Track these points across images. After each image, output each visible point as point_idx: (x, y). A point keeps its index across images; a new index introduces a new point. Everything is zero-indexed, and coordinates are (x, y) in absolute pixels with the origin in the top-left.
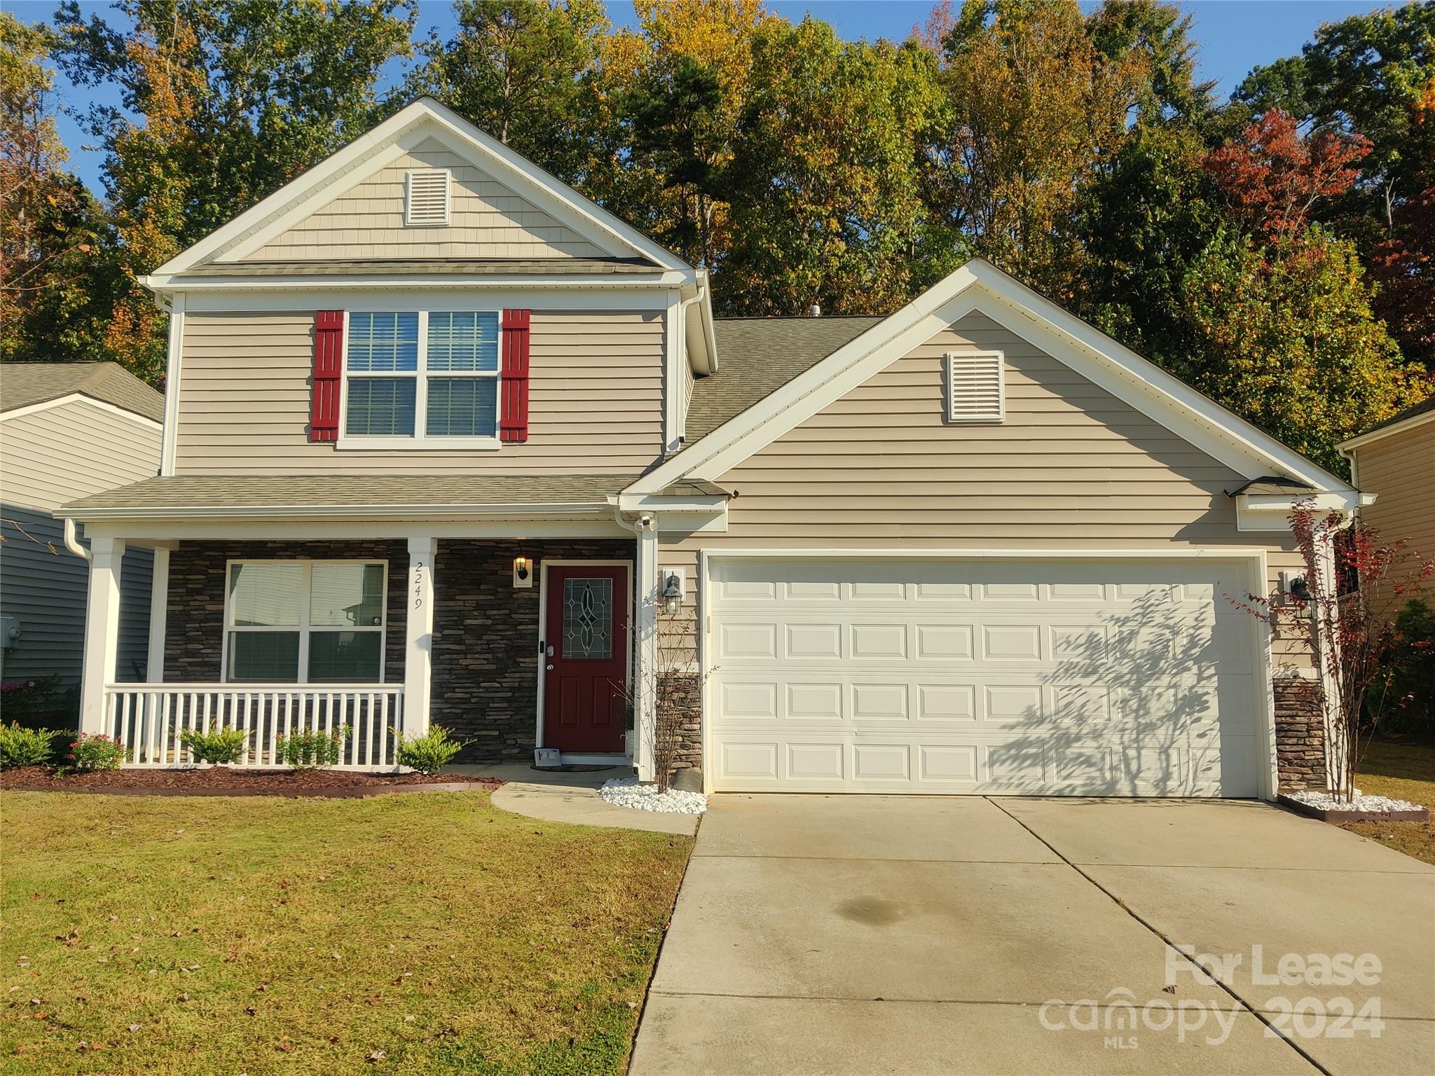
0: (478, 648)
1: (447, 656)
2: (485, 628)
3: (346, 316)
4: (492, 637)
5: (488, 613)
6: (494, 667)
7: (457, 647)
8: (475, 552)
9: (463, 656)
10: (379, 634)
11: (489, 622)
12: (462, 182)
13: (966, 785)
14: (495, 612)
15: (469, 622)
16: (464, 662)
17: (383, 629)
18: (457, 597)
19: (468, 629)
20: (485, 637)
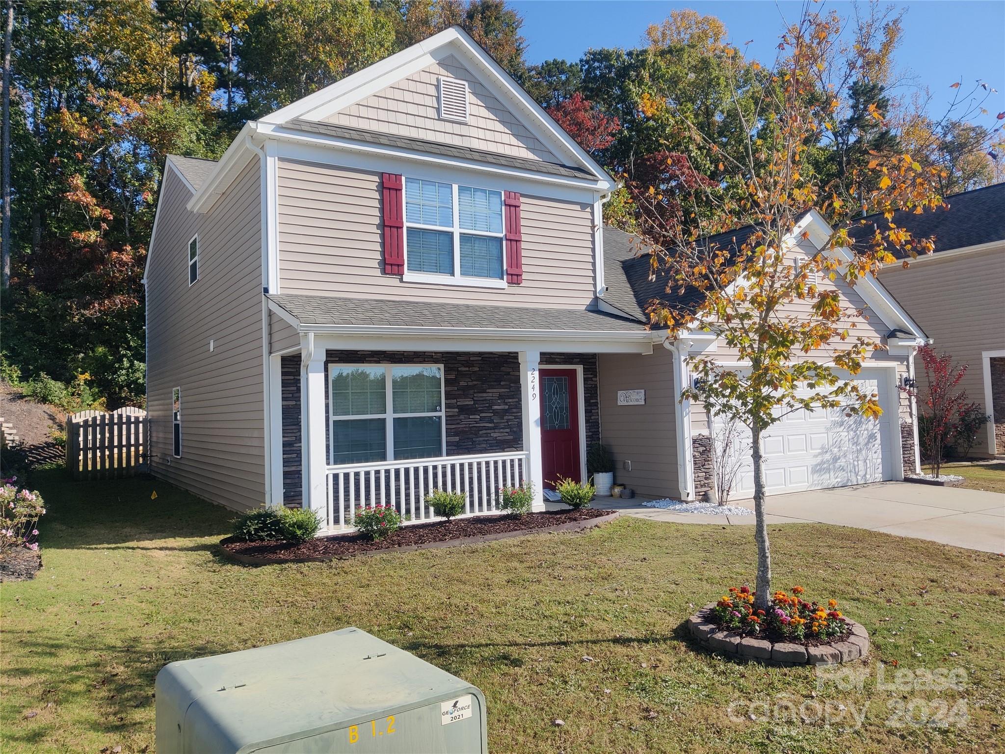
0: (502, 425)
1: (484, 432)
2: (506, 411)
3: (403, 179)
4: (510, 417)
5: (506, 401)
6: (511, 437)
7: (490, 425)
8: (497, 359)
9: (493, 431)
10: (440, 418)
11: (507, 407)
12: (474, 93)
13: (803, 486)
14: (510, 400)
15: (496, 407)
16: (495, 435)
17: (443, 414)
18: (488, 391)
19: (495, 412)
20: (505, 418)
